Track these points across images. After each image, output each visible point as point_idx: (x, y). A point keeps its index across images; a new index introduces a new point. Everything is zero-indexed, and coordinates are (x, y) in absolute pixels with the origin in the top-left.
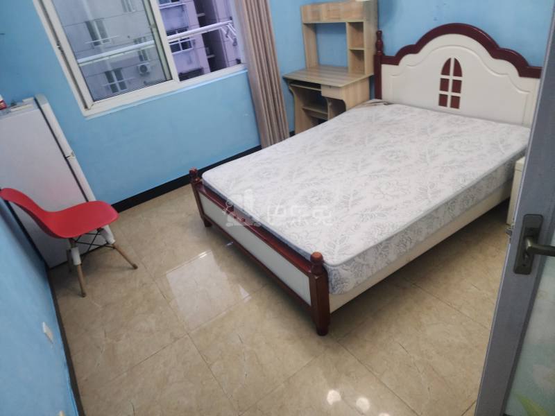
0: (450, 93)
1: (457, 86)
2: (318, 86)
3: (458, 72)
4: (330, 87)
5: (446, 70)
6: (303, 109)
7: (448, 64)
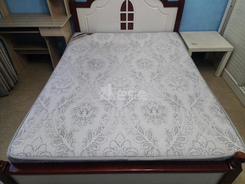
0: (127, 22)
1: (131, 17)
2: (37, 29)
3: (131, 8)
4: (50, 28)
5: (123, 8)
6: (14, 50)
7: (124, 4)
